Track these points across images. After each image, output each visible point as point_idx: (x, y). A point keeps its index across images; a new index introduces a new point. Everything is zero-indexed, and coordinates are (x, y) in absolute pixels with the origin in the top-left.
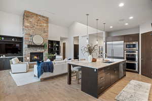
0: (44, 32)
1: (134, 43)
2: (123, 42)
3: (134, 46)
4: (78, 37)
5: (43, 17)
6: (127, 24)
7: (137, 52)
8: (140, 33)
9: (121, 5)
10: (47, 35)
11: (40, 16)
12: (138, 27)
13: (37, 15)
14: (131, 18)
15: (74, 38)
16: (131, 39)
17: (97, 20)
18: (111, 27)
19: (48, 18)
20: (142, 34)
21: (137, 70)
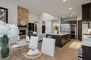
0: (26, 18)
1: (74, 25)
2: (69, 24)
3: (74, 26)
4: (45, 21)
5: (26, 9)
6: (71, 16)
7: (76, 29)
8: (77, 20)
9: (70, 9)
10: (28, 20)
11: (24, 9)
12: (76, 17)
13: (22, 8)
14: (74, 13)
15: (42, 21)
16: (73, 23)
17: (58, 13)
18: (64, 17)
19: (28, 10)
20: (78, 21)
21: (76, 38)
